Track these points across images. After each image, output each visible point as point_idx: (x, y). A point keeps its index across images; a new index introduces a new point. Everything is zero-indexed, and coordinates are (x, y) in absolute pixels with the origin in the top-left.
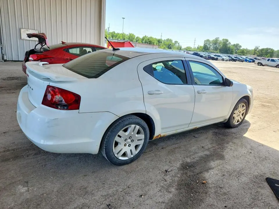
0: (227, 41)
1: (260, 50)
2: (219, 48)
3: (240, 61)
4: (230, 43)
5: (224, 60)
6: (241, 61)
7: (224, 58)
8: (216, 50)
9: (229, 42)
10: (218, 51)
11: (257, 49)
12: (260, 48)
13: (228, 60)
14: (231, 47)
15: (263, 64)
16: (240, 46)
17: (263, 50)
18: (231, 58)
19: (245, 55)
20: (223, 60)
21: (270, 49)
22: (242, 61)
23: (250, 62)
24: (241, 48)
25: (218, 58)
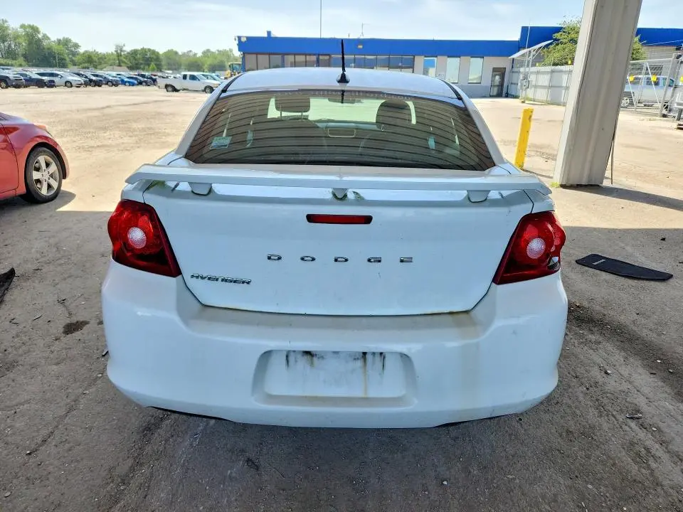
0: (36, 30)
1: (128, 53)
2: (20, 51)
3: (109, 83)
4: (46, 37)
5: (72, 86)
6: (113, 85)
7: (70, 78)
8: (14, 59)
9: (42, 35)
10: (21, 60)
11: (121, 51)
12: (128, 49)
13: (81, 84)
14: (56, 48)
15: (178, 88)
16: (76, 46)
17: (135, 52)
18: (86, 77)
19: (99, 67)
20: (68, 84)
21: (149, 50)
22: (115, 84)
23: (133, 85)
24: (81, 50)
25: (53, 81)
